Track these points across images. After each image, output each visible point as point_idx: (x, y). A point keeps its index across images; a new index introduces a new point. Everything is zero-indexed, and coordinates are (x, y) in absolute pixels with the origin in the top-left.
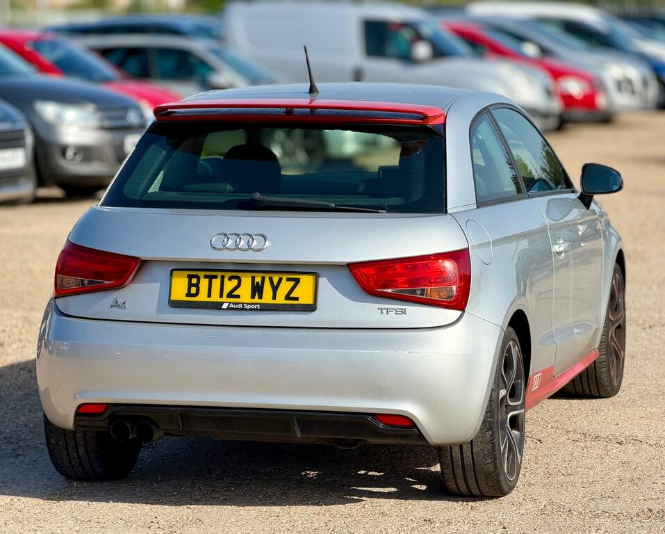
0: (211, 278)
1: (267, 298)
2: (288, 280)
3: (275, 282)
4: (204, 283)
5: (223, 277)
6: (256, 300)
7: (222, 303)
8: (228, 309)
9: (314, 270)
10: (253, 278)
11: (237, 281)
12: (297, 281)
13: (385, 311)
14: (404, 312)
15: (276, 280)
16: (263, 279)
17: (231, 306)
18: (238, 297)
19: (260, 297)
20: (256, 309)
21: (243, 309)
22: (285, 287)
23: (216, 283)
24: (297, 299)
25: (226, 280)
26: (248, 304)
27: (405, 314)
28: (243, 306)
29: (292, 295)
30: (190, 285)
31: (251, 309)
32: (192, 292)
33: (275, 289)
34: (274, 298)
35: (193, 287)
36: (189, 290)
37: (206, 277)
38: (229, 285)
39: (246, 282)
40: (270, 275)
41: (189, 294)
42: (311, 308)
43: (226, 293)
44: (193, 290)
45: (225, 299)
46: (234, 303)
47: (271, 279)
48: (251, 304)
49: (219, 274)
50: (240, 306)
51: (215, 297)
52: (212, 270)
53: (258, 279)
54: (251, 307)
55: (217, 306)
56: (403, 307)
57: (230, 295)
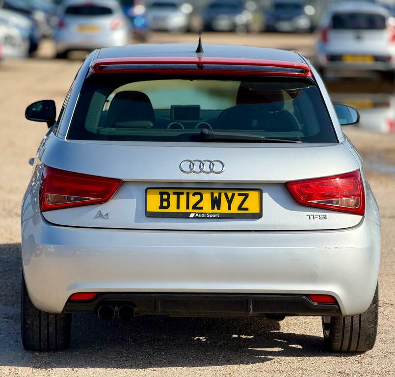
0: (178, 194)
1: (224, 208)
2: (239, 195)
3: (230, 197)
4: (173, 199)
5: (188, 194)
6: (216, 210)
7: (190, 213)
8: (195, 217)
9: (258, 187)
10: (212, 194)
11: (199, 196)
12: (247, 196)
13: (312, 217)
14: (325, 217)
15: (230, 195)
16: (220, 194)
17: (197, 215)
18: (201, 208)
19: (219, 208)
20: (217, 218)
21: (206, 218)
22: (237, 200)
23: (183, 198)
24: (247, 209)
25: (191, 196)
26: (210, 214)
27: (326, 219)
28: (206, 215)
29: (243, 206)
30: (162, 200)
31: (212, 218)
32: (164, 206)
33: (230, 202)
34: (230, 208)
35: (164, 201)
36: (161, 203)
37: (174, 193)
38: (194, 200)
39: (207, 197)
40: (226, 191)
41: (161, 207)
42: (258, 216)
43: (191, 205)
44: (165, 204)
45: (190, 210)
46: (199, 214)
47: (226, 195)
48: (212, 214)
49: (185, 191)
50: (204, 215)
51: (183, 209)
52: (179, 188)
53: (216, 195)
54: (213, 216)
55: (185, 216)
56: (325, 214)
57: (195, 207)
